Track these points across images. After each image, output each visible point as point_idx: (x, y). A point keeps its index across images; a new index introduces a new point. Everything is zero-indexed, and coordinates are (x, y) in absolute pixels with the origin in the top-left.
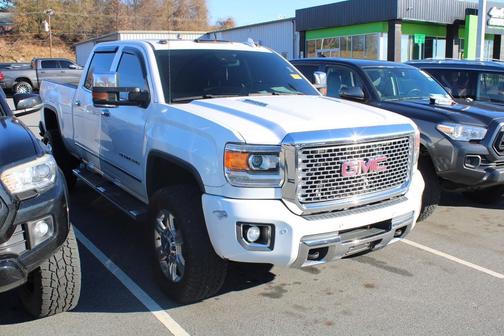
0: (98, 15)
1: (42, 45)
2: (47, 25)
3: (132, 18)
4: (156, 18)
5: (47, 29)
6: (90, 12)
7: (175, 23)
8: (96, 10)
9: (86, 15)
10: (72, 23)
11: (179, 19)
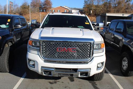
0: (105, 9)
1: (90, 16)
2: (91, 11)
3: (114, 10)
4: (120, 10)
5: (91, 13)
6: (103, 8)
7: (126, 11)
8: (105, 8)
9: (102, 9)
10: (98, 11)
11: (127, 10)
